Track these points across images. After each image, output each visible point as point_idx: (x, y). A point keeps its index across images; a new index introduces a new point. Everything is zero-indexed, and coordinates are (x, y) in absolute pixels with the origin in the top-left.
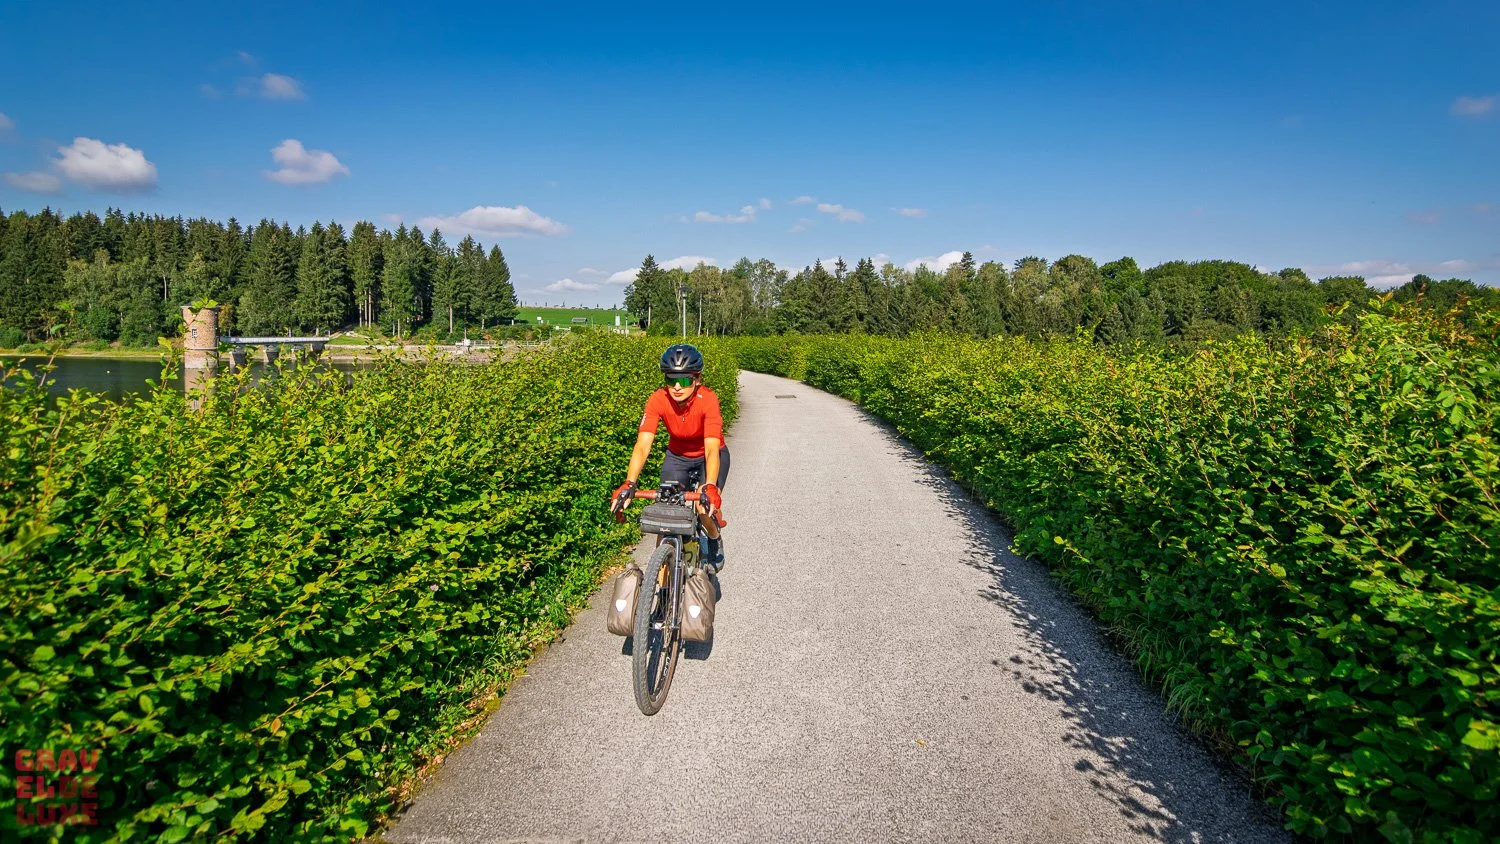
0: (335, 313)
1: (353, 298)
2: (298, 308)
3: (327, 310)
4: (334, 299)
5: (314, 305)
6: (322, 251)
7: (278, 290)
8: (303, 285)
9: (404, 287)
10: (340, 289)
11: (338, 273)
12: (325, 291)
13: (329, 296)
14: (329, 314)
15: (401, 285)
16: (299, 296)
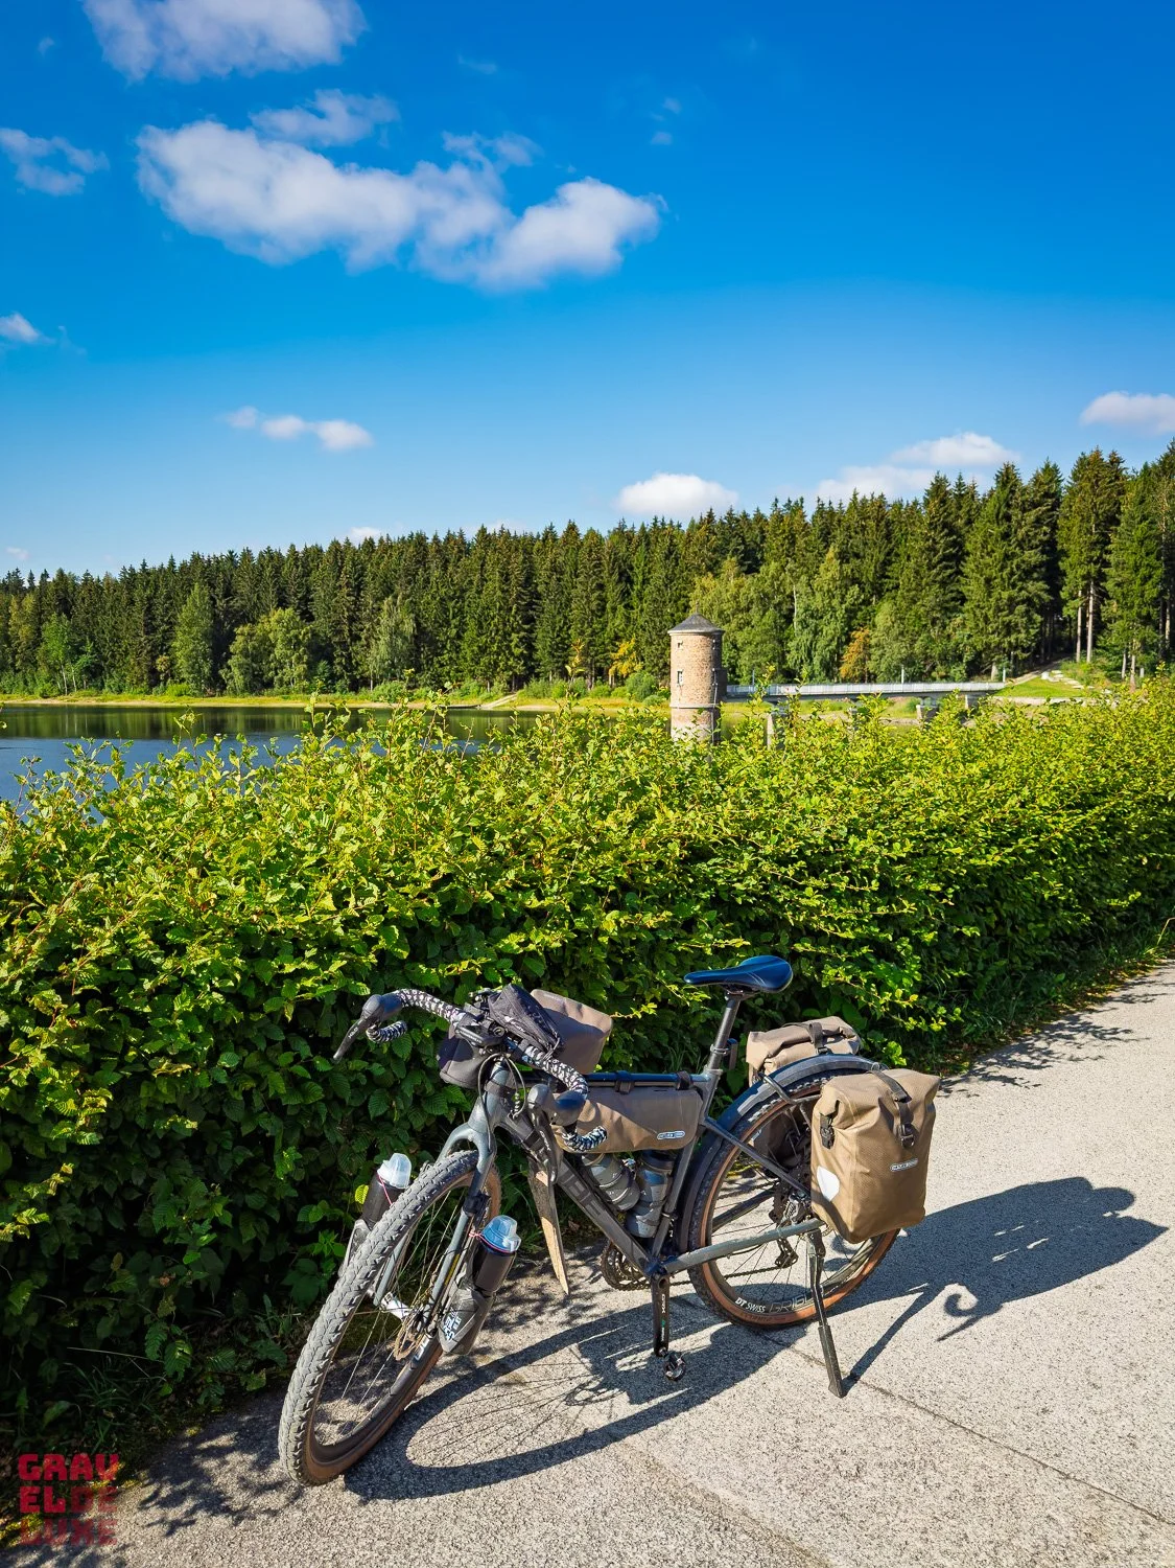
0: (1022, 636)
1: (1058, 605)
2: (963, 631)
3: (1009, 629)
4: (1022, 608)
5: (986, 620)
6: (1008, 518)
7: (931, 597)
8: (973, 588)
9: (1143, 571)
10: (1036, 587)
11: (1033, 557)
12: (1005, 595)
13: (1012, 604)
14: (1012, 639)
15: (1136, 569)
16: (967, 606)
